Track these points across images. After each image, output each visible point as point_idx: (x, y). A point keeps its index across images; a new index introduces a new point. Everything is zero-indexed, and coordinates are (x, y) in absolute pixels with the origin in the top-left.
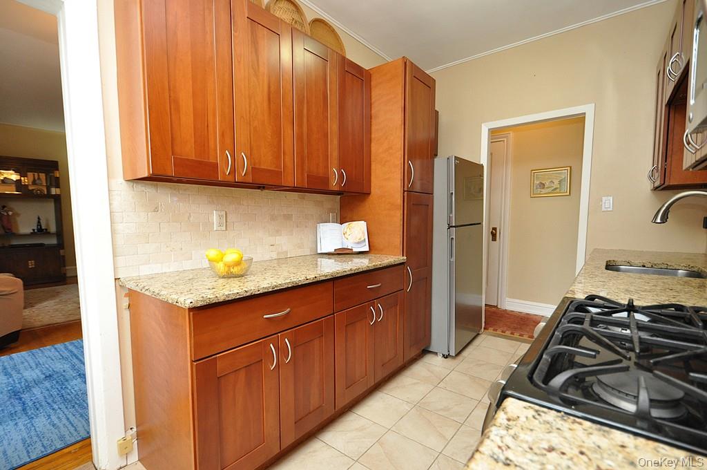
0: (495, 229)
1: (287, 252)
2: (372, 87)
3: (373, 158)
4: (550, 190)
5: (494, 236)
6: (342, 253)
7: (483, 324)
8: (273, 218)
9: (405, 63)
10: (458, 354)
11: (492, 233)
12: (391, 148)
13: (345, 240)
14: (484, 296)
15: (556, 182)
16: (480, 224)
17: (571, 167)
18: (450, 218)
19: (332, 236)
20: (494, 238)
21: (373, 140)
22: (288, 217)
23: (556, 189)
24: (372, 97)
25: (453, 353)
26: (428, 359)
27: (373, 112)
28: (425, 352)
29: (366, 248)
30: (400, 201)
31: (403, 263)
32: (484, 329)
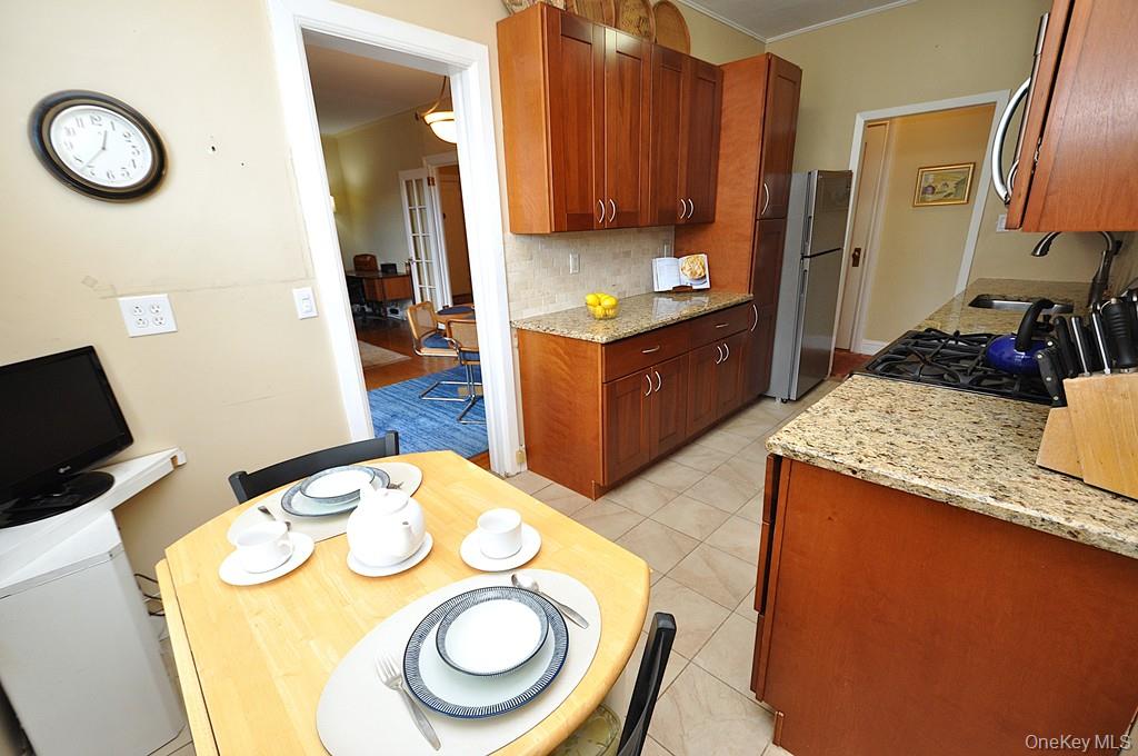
0: (858, 250)
1: (625, 292)
2: (725, 89)
3: (719, 180)
4: (941, 196)
5: (856, 260)
6: (680, 291)
7: (830, 369)
8: (615, 257)
9: (770, 61)
10: (798, 400)
11: (854, 255)
12: (743, 168)
13: (683, 277)
14: (834, 338)
15: (952, 185)
16: (839, 249)
17: (974, 164)
18: (804, 248)
19: (669, 272)
20: (856, 263)
21: (721, 156)
22: (627, 254)
23: (950, 194)
24: (724, 101)
25: (793, 397)
26: (766, 404)
27: (723, 121)
28: (762, 396)
29: (707, 285)
30: (750, 232)
31: (749, 301)
32: (831, 375)
